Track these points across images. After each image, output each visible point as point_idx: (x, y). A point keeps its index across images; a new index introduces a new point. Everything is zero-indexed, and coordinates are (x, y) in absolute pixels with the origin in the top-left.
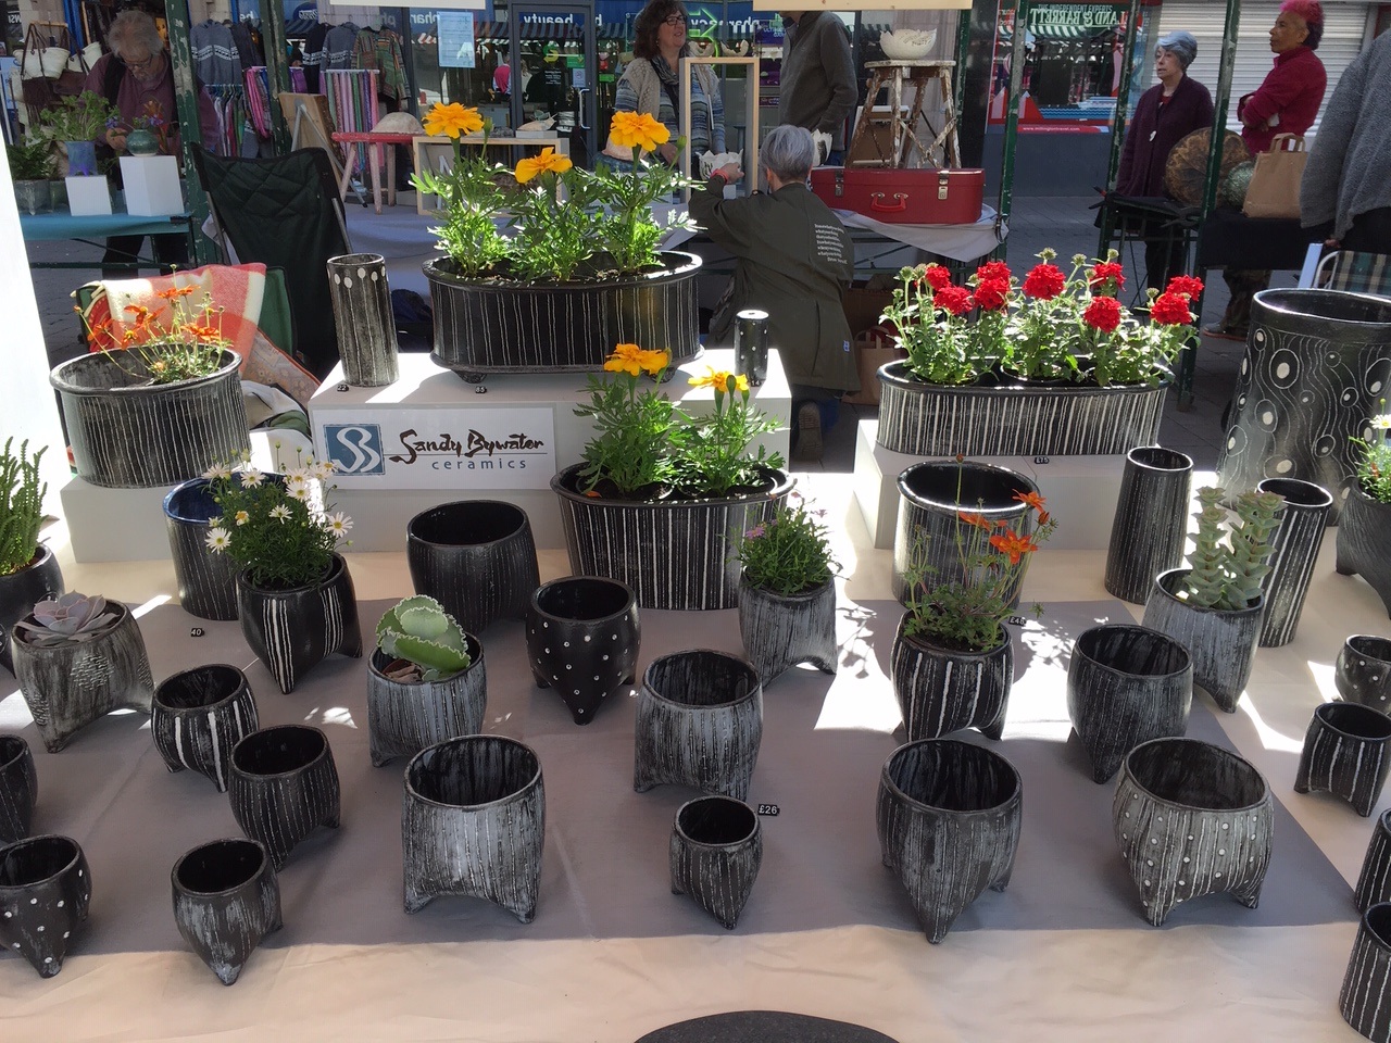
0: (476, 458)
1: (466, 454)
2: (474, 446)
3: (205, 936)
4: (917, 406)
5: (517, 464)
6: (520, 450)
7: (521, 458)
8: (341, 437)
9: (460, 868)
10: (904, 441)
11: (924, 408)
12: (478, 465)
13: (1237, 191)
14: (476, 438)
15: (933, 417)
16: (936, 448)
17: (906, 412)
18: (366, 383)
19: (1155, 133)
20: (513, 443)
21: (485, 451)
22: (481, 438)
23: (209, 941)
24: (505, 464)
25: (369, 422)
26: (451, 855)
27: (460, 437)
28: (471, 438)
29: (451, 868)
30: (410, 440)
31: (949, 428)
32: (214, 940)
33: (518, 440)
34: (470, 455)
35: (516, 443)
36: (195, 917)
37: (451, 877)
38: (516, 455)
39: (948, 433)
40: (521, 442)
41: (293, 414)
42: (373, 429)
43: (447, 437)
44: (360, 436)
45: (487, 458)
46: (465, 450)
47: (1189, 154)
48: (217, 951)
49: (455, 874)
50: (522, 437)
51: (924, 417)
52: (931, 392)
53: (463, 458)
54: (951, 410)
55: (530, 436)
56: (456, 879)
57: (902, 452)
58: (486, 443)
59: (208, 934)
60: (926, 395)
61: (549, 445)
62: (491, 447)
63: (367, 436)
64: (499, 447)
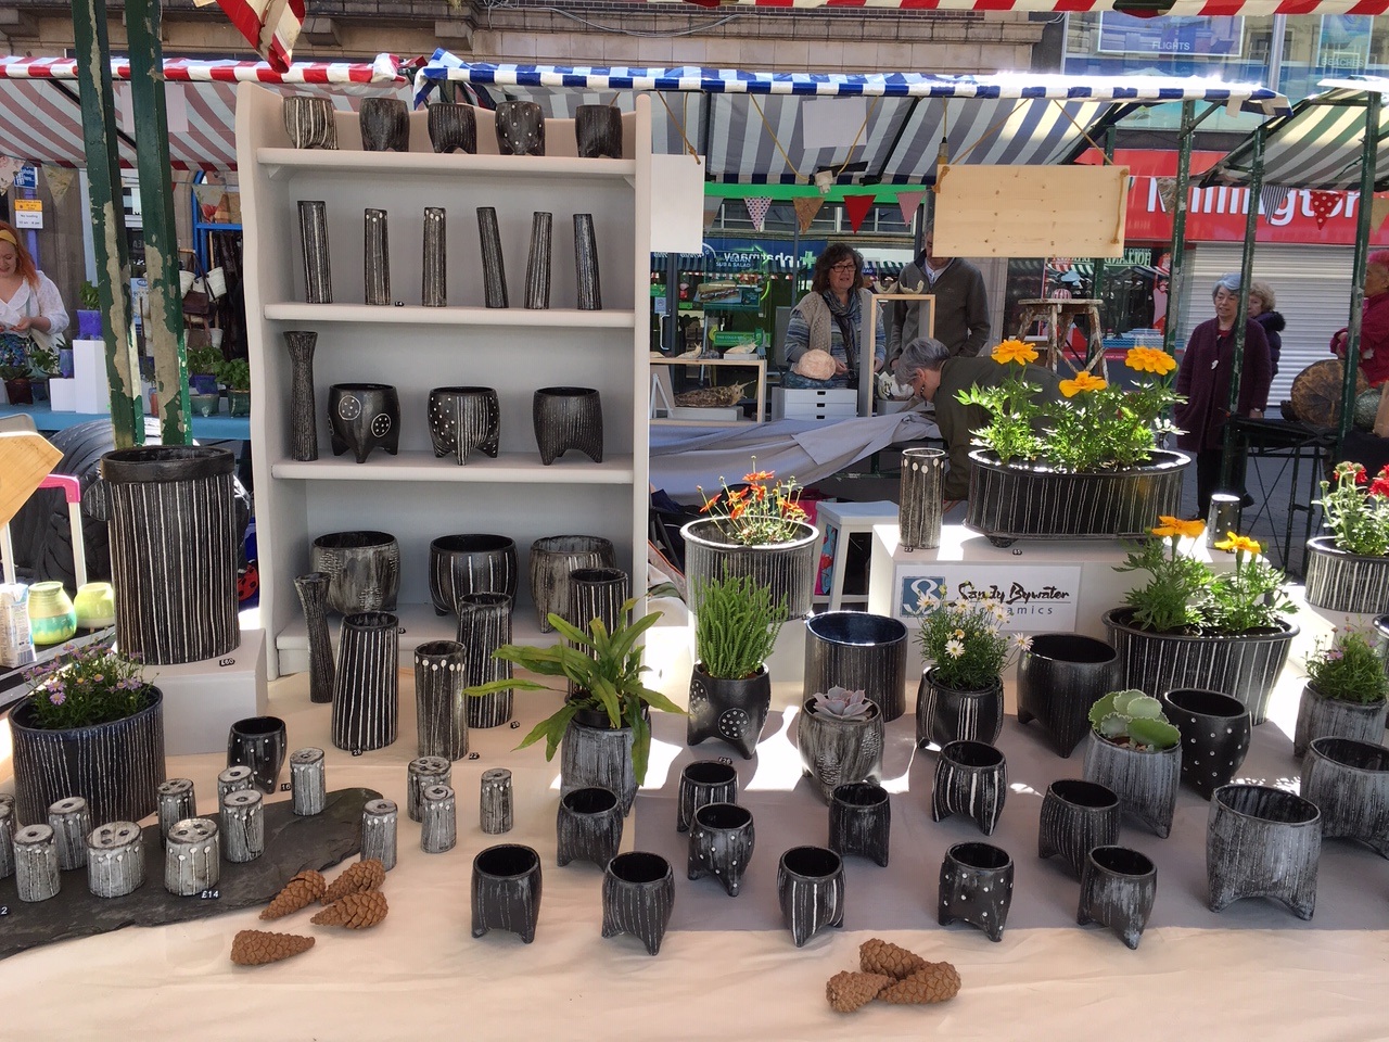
0: (1014, 606)
1: (1007, 602)
2: (1014, 596)
3: (1129, 908)
4: (1352, 572)
5: (1045, 611)
6: (1050, 600)
7: (1050, 605)
8: (914, 587)
9: (1281, 870)
10: (1338, 600)
11: (1358, 574)
12: (1015, 611)
13: (1365, 414)
14: (1018, 589)
15: (1365, 582)
16: (1366, 606)
17: (1341, 577)
18: (924, 546)
19: (1216, 362)
20: (1044, 594)
21: (1023, 599)
22: (1021, 589)
23: (1131, 912)
24: (1036, 610)
25: (937, 575)
26: (1277, 860)
27: (1005, 588)
28: (1013, 588)
29: (1273, 871)
30: (967, 590)
31: (1377, 590)
32: (1135, 912)
33: (1049, 591)
34: (1009, 603)
35: (1047, 594)
36: (1124, 894)
37: (1271, 878)
38: (1046, 603)
39: (1376, 595)
40: (1052, 593)
41: (668, 585)
42: (939, 581)
43: (995, 587)
44: (929, 585)
45: (1023, 605)
46: (1007, 598)
47: (1312, 382)
48: (1134, 920)
49: (1275, 875)
50: (1053, 589)
51: (1357, 581)
52: (1365, 561)
53: (1004, 604)
54: (1380, 576)
55: (1060, 589)
56: (1275, 880)
57: (1336, 609)
58: (1024, 593)
59: (1132, 907)
60: (1360, 563)
61: (1073, 597)
62: (1027, 596)
63: (934, 586)
64: (1034, 596)
